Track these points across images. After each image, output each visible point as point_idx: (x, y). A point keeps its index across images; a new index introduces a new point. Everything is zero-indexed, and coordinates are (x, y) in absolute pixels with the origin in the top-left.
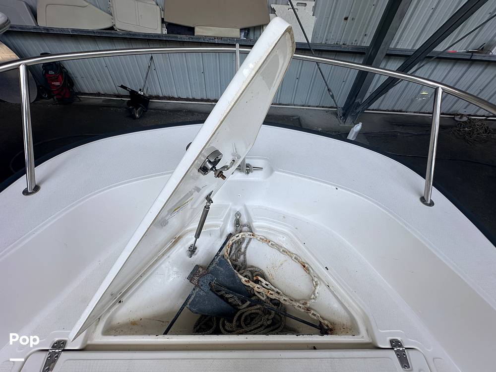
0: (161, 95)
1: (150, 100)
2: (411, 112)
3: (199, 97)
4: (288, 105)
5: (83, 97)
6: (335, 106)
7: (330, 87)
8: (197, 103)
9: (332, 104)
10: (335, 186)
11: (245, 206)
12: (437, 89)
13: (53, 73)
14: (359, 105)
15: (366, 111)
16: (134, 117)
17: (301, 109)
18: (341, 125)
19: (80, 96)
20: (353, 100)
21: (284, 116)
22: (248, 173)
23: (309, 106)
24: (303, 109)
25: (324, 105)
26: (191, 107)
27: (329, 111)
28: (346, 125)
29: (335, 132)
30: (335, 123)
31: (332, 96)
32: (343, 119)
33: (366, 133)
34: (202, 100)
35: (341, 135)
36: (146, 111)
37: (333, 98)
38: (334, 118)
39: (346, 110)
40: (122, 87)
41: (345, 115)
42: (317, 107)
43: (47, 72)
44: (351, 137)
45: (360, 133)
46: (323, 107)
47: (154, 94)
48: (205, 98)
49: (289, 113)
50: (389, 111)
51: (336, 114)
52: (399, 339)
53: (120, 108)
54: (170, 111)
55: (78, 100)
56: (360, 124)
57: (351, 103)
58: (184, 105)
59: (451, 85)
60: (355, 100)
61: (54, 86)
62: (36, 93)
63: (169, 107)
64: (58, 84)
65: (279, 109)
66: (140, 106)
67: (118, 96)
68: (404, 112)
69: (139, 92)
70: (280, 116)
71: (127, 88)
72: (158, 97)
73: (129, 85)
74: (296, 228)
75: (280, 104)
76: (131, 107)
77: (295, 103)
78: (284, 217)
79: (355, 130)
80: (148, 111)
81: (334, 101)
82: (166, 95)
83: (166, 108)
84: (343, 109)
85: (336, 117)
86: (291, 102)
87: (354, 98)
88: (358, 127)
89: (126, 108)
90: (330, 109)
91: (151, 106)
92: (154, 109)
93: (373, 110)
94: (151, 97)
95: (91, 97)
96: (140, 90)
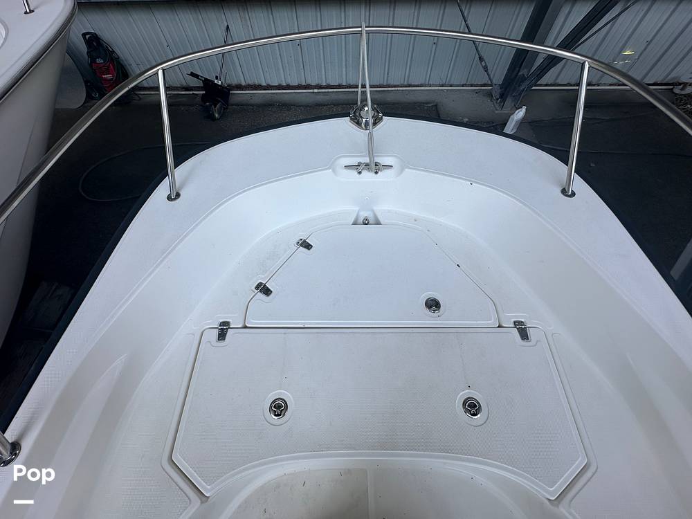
0: (243, 84)
1: (231, 92)
2: (605, 85)
3: (295, 83)
4: (421, 86)
5: (142, 93)
6: (490, 83)
7: (482, 54)
8: (293, 91)
9: (486, 80)
10: (469, 181)
11: (373, 211)
12: (583, 65)
13: (102, 61)
14: (524, 79)
15: (534, 88)
16: (212, 118)
17: (438, 90)
18: (497, 112)
19: (139, 93)
20: (515, 72)
21: (415, 103)
22: (376, 173)
23: (451, 86)
24: (442, 90)
25: (473, 83)
26: (286, 98)
27: (480, 91)
28: (505, 111)
29: (488, 122)
30: (488, 108)
31: (486, 68)
32: (500, 102)
33: (533, 122)
34: (300, 87)
35: (496, 127)
36: (227, 108)
37: (486, 71)
38: (488, 101)
39: (506, 89)
40: (192, 74)
41: (503, 96)
42: (463, 86)
43: (93, 61)
44: (509, 129)
45: (522, 122)
46: (472, 86)
47: (235, 82)
48: (304, 84)
49: (422, 98)
50: (571, 86)
51: (490, 95)
52: (523, 320)
53: (192, 105)
54: (259, 106)
55: (137, 98)
56: (524, 108)
57: (513, 76)
58: (275, 95)
59: (590, 56)
60: (519, 71)
61: (106, 80)
62: (85, 91)
63: (256, 100)
64: (109, 76)
65: (407, 93)
66: (219, 101)
67: (187, 89)
68: (594, 85)
69: (216, 82)
70: (409, 103)
71: (199, 76)
72: (239, 87)
73: (200, 71)
74: (428, 231)
75: (409, 86)
76: (208, 104)
77: (431, 82)
78: (416, 220)
79: (515, 118)
80: (230, 107)
81: (488, 75)
82: (251, 83)
83: (252, 102)
84: (501, 86)
85: (491, 100)
86: (426, 79)
87: (517, 69)
88: (520, 114)
89: (201, 106)
90: (482, 88)
91: (233, 100)
92: (236, 105)
93: (546, 85)
94: (231, 87)
95: (152, 93)
96: (217, 78)
